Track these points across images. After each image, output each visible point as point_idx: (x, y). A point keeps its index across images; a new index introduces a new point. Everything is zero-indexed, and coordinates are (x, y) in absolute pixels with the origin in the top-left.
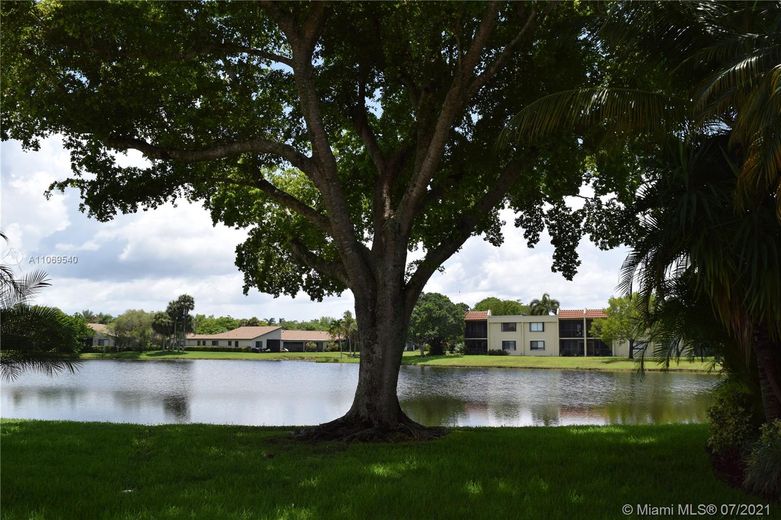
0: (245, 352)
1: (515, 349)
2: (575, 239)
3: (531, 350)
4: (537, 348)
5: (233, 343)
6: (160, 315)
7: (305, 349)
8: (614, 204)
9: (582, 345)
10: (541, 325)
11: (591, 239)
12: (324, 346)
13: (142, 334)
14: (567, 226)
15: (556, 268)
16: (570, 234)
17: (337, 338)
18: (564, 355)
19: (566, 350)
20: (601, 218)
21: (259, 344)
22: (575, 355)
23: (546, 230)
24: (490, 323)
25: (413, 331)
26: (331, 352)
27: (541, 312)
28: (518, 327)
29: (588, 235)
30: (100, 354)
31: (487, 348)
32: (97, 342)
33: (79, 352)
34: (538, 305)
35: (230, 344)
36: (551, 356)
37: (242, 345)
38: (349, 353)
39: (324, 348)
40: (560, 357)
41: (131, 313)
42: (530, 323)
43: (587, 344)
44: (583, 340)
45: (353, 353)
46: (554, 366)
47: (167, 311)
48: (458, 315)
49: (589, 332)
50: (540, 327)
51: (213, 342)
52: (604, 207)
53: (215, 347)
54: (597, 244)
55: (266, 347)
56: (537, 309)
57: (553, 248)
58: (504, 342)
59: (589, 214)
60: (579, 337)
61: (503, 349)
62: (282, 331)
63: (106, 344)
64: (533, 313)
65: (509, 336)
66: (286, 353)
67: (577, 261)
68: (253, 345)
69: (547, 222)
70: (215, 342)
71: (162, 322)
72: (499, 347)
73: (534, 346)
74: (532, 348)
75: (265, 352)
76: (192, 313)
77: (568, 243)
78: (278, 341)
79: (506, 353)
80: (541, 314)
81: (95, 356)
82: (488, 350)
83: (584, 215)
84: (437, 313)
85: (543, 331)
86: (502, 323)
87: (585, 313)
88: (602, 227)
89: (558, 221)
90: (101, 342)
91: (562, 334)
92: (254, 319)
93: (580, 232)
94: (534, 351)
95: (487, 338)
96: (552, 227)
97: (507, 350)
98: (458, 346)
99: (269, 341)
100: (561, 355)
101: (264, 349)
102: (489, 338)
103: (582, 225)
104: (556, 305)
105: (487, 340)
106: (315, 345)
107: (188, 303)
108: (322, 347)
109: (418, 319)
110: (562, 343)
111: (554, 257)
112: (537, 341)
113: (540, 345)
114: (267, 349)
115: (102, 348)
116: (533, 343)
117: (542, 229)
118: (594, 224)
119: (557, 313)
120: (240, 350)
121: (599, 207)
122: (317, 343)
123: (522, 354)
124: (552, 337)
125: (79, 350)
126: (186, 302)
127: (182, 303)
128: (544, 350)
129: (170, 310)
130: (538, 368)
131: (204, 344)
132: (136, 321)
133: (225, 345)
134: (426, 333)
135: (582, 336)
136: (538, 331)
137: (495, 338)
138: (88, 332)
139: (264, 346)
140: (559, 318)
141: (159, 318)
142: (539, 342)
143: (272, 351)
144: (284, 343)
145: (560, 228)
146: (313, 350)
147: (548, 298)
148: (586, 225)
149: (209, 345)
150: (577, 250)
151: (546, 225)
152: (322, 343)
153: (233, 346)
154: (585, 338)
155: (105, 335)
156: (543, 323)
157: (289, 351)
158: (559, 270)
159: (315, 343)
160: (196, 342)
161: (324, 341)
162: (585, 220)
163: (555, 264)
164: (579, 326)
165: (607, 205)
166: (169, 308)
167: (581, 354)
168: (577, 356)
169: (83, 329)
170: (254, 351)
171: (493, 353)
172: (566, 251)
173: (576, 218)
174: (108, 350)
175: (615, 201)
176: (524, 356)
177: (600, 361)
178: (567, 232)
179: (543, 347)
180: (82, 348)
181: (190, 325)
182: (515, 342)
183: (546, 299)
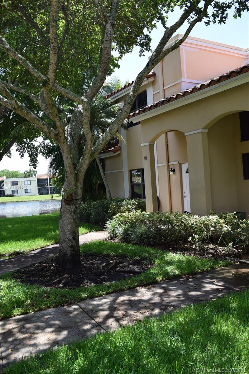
1: (18, 194)
2: (37, 155)
4: (28, 192)
8: (49, 144)
9: (48, 189)
10: (29, 181)
11: (42, 155)
14: (34, 151)
15: (31, 165)
16: (35, 153)
18: (40, 195)
19: (41, 192)
20: (45, 148)
23: (27, 152)
27: (29, 176)
28: (19, 183)
29: (41, 154)
31: (4, 194)
34: (28, 173)
36: (34, 195)
40: (38, 196)
42: (24, 181)
43: (50, 189)
44: (48, 187)
46: (35, 200)
49: (50, 184)
52: (46, 145)
54: (44, 157)
56: (27, 174)
57: (29, 158)
58: (12, 191)
59: (41, 147)
60: (46, 186)
61: (12, 194)
64: (25, 177)
67: (37, 162)
69: (27, 150)
72: (10, 193)
73: (26, 191)
74: (25, 193)
77: (34, 157)
79: (14, 196)
80: (29, 177)
83: (39, 147)
85: (30, 184)
86: (11, 182)
88: (45, 151)
89: (31, 149)
91: (39, 186)
93: (38, 153)
94: (27, 194)
96: (29, 151)
97: (14, 194)
103: (39, 151)
104: (36, 172)
105: (4, 190)
110: (39, 189)
111: (30, 161)
112: (28, 189)
113: (29, 191)
116: (26, 190)
117: (25, 152)
118: (43, 150)
119: (36, 176)
121: (44, 145)
123: (22, 195)
124: (34, 187)
128: (31, 193)
130: (28, 201)
135: (47, 186)
136: (28, 185)
140: (37, 178)
145: (31, 151)
148: (40, 150)
150: (37, 159)
151: (27, 151)
156: (30, 181)
158: (32, 165)
162: (40, 149)
163: (30, 164)
164: (46, 181)
165: (47, 144)
168: (46, 194)
171: (7, 196)
172: (34, 159)
173: (37, 148)
175: (49, 143)
177: (56, 196)
178: (34, 153)
179: (30, 191)
182: (17, 190)
183: (31, 170)
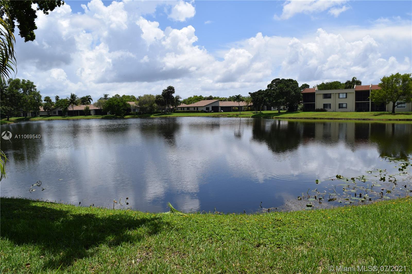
0: (200, 113)
1: (330, 108)
3: (339, 108)
4: (342, 108)
5: (196, 108)
6: (158, 97)
7: (232, 110)
9: (369, 105)
10: (345, 94)
12: (243, 108)
13: (151, 106)
17: (250, 104)
18: (357, 111)
19: (359, 108)
21: (208, 109)
22: (364, 111)
24: (316, 94)
25: (272, 100)
26: (246, 112)
28: (332, 96)
30: (133, 116)
31: (315, 108)
32: (133, 110)
33: (123, 115)
34: (349, 83)
35: (194, 109)
36: (351, 111)
37: (200, 110)
38: (254, 112)
39: (242, 110)
40: (355, 112)
41: (146, 96)
42: (339, 94)
43: (371, 105)
44: (369, 102)
45: (256, 112)
47: (162, 94)
48: (297, 90)
50: (345, 96)
51: (187, 108)
53: (188, 110)
55: (211, 110)
56: (348, 86)
58: (324, 105)
60: (367, 101)
61: (324, 108)
62: (220, 102)
63: (137, 111)
65: (327, 101)
66: (222, 113)
68: (204, 109)
70: (188, 108)
71: (159, 99)
72: (322, 107)
73: (341, 106)
75: (211, 112)
76: (174, 95)
78: (218, 107)
79: (325, 110)
81: (131, 117)
82: (316, 109)
84: (286, 90)
85: (346, 98)
86: (323, 94)
87: (370, 87)
90: (134, 110)
91: (357, 99)
92: (211, 96)
94: (341, 109)
95: (315, 102)
97: (326, 109)
98: (300, 107)
99: (213, 107)
100: (356, 111)
101: (210, 111)
102: (316, 102)
104: (360, 83)
105: (315, 103)
106: (237, 108)
107: (172, 90)
108: (242, 109)
109: (275, 93)
110: (357, 104)
112: (343, 104)
113: (344, 106)
114: (212, 111)
115: (134, 113)
120: (198, 112)
122: (238, 107)
123: (334, 111)
124: (351, 101)
125: (123, 114)
126: (171, 90)
127: (169, 90)
128: (347, 108)
129: (163, 94)
131: (184, 109)
132: (148, 100)
133: (192, 109)
134: (279, 101)
136: (343, 98)
137: (320, 102)
138: (128, 106)
139: (211, 109)
140: (356, 90)
141: (158, 98)
142: (344, 104)
143: (214, 112)
144: (221, 107)
146: (237, 111)
147: (355, 80)
149: (186, 110)
152: (242, 107)
153: (196, 110)
154: (370, 101)
155: (134, 107)
156: (346, 93)
157: (223, 112)
159: (237, 107)
160: (180, 108)
161: (243, 106)
164: (367, 95)
166: (163, 93)
167: (368, 110)
169: (125, 104)
170: (205, 112)
171: (318, 110)
174: (137, 114)
176: (335, 112)
179: (346, 107)
180: (125, 113)
181: (173, 101)
182: (330, 104)
183: (354, 80)
